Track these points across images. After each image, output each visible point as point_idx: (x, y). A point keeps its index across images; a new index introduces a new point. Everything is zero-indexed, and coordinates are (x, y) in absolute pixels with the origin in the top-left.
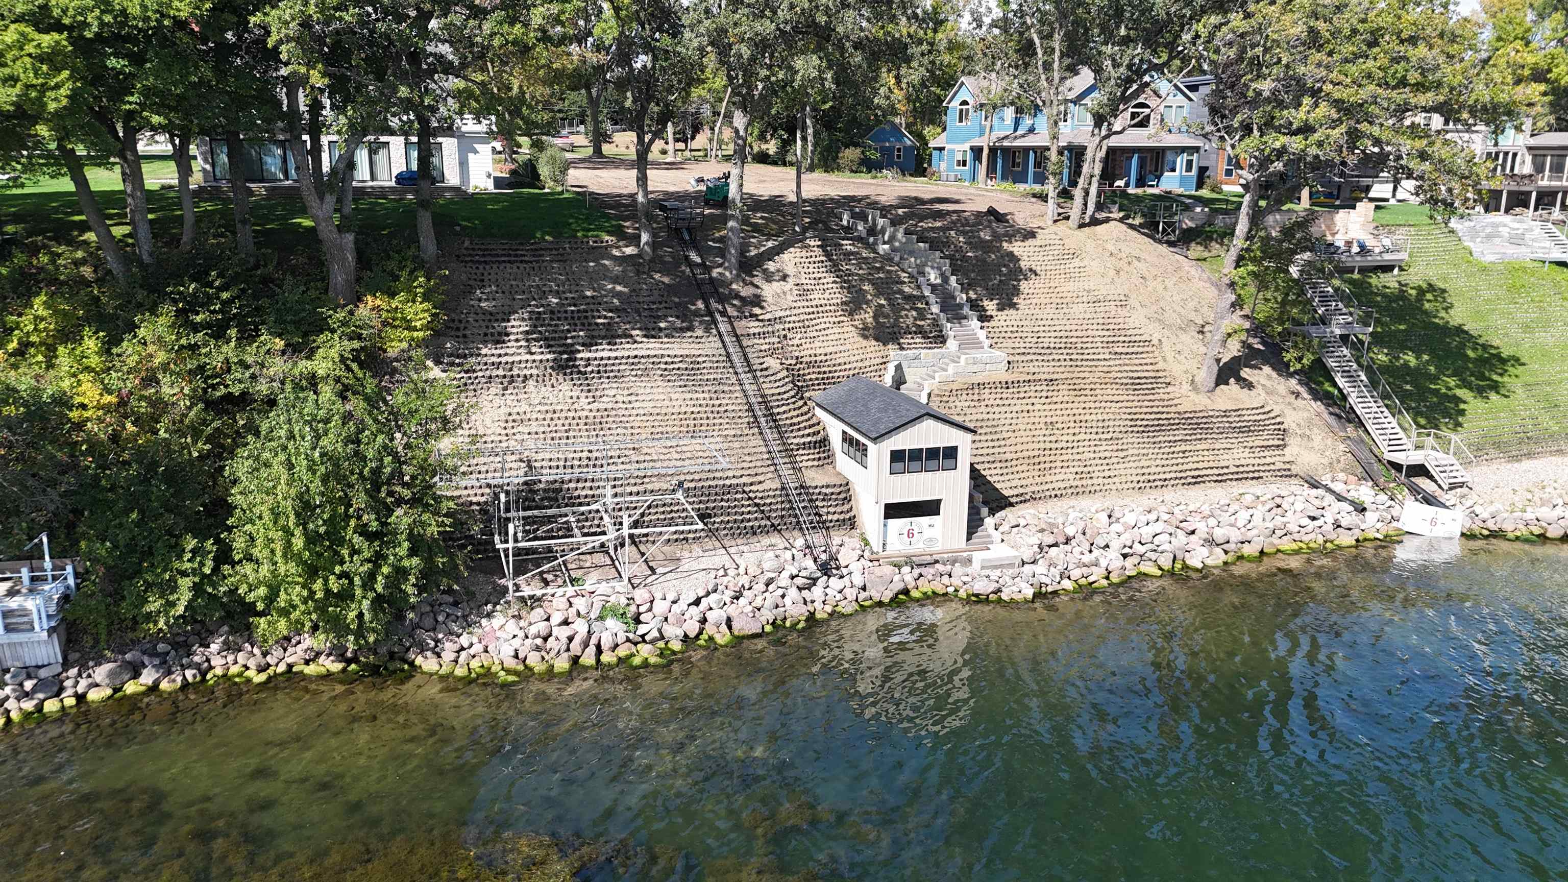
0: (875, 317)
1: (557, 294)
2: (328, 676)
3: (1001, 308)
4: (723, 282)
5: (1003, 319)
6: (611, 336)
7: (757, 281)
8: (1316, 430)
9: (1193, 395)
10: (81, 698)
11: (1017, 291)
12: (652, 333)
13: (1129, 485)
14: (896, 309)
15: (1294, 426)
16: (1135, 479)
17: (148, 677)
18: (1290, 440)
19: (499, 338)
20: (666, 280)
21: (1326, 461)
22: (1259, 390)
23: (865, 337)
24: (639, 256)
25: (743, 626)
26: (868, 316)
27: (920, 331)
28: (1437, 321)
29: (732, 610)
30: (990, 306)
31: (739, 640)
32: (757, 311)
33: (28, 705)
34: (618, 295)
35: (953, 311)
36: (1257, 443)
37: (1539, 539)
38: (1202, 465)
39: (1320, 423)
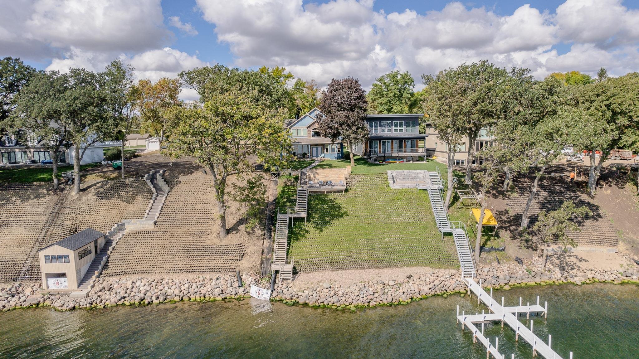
8: (256, 255)
9: (217, 239)
13: (166, 271)
15: (249, 252)
16: (169, 269)
18: (245, 258)
21: (250, 267)
36: (229, 258)
37: (296, 304)
38: (201, 265)
39: (260, 251)
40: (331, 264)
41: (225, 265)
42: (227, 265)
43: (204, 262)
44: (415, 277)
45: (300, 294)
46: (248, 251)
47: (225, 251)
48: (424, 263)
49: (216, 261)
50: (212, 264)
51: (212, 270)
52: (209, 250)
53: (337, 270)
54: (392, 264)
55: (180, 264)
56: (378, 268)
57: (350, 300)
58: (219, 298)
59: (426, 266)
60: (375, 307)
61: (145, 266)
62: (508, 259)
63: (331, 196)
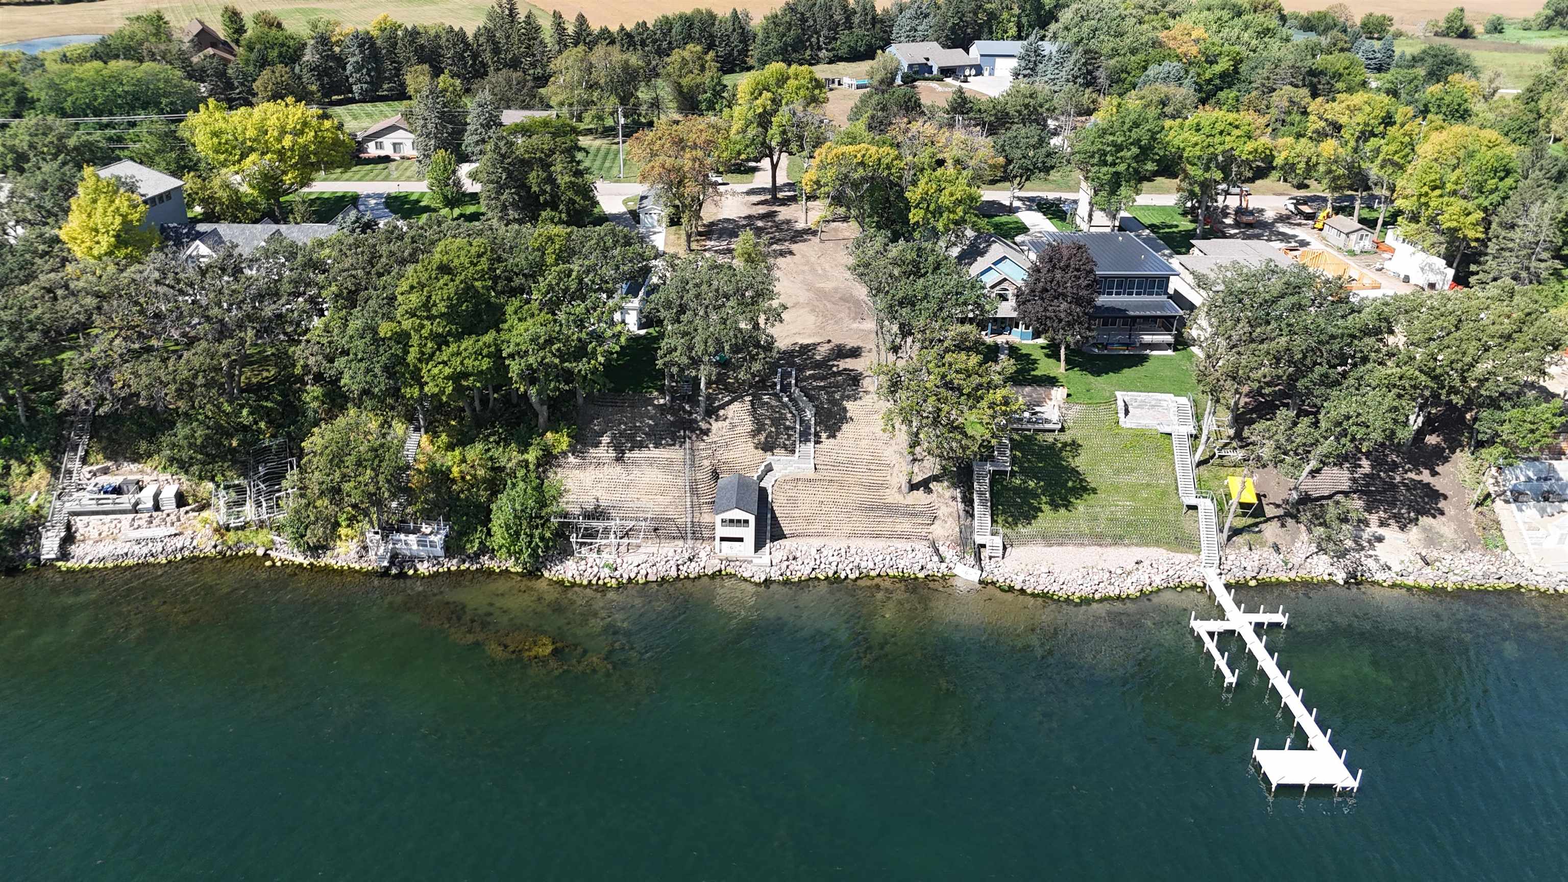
0: (766, 438)
1: (625, 424)
2: (517, 573)
3: (828, 437)
4: (696, 421)
5: (827, 443)
6: (641, 446)
7: (712, 421)
8: (951, 517)
9: (897, 495)
10: (449, 568)
11: (840, 428)
12: (657, 446)
14: (778, 433)
15: (941, 515)
17: (467, 565)
18: (936, 522)
19: (597, 445)
20: (672, 418)
21: (947, 534)
22: (934, 495)
23: (756, 448)
24: (665, 405)
25: (651, 578)
26: (762, 437)
27: (785, 447)
28: (1064, 463)
29: (649, 571)
30: (824, 435)
31: (647, 583)
32: (705, 438)
34: (649, 426)
35: (805, 437)
36: (918, 522)
37: (1011, 589)
38: (886, 529)
39: (956, 515)
40: (1044, 537)
41: (914, 530)
42: (918, 531)
43: (887, 524)
44: (1146, 563)
45: (1014, 577)
46: (940, 513)
47: (911, 513)
48: (1157, 543)
49: (905, 525)
50: (899, 528)
51: (900, 537)
52: (892, 510)
53: (1051, 545)
54: (1118, 540)
55: (860, 528)
56: (1101, 545)
57: (1073, 590)
58: (921, 575)
59: (1158, 546)
60: (1102, 600)
61: (818, 527)
62: (1263, 544)
63: (1040, 437)
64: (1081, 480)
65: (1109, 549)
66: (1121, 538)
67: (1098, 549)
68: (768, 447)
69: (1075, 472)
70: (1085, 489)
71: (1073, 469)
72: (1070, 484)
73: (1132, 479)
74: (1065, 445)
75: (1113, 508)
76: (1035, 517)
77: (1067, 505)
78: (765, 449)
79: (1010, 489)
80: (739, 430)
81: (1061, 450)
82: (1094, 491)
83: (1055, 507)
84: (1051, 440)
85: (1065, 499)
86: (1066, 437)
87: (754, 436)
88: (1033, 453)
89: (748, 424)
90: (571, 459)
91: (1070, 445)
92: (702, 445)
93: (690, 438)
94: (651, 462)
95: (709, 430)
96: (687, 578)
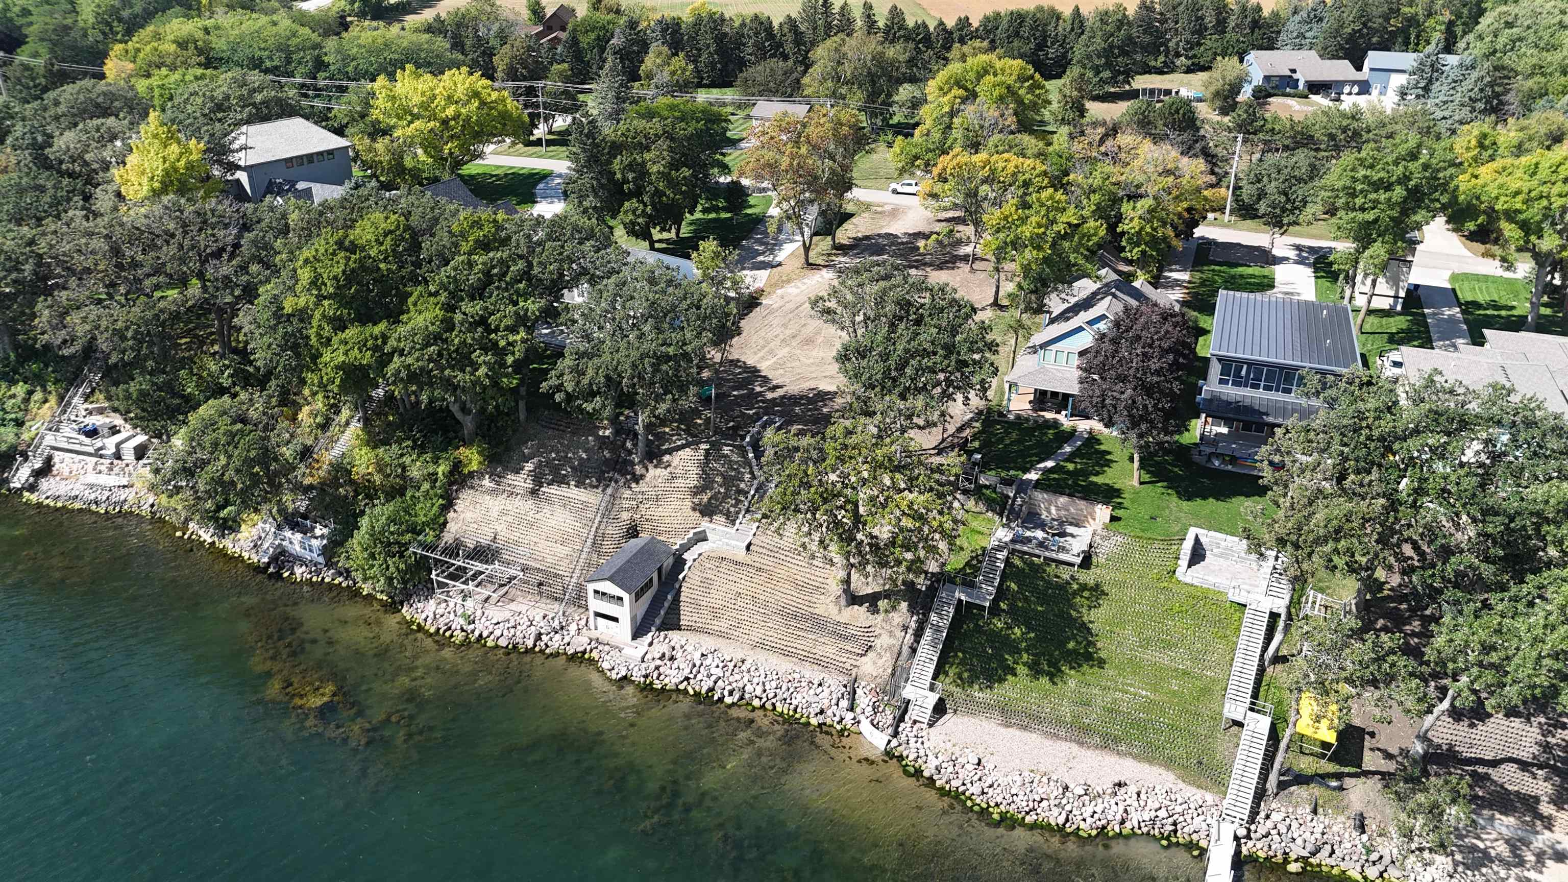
0: (710, 499)
1: (557, 452)
4: (633, 464)
7: (650, 467)
8: (888, 654)
9: (831, 606)
10: (323, 578)
12: (579, 485)
14: (726, 496)
15: (878, 646)
17: (341, 579)
18: (871, 654)
19: (518, 471)
20: (608, 456)
21: (874, 674)
22: (880, 617)
23: (694, 509)
24: (608, 437)
25: (503, 642)
26: (705, 498)
27: (728, 515)
28: (1074, 613)
31: (496, 646)
32: (634, 485)
33: (309, 576)
34: (581, 459)
35: (754, 507)
36: (846, 648)
37: (918, 773)
38: (802, 647)
39: (896, 651)
40: (1003, 711)
41: (837, 658)
42: (841, 659)
43: (807, 642)
44: (1132, 789)
45: (930, 758)
46: (878, 643)
47: (840, 634)
48: (1169, 763)
49: (828, 648)
50: (819, 650)
51: (817, 662)
52: (818, 624)
53: (1009, 726)
54: (1110, 743)
55: (773, 637)
56: (1081, 744)
57: (999, 800)
58: (814, 721)
59: (1167, 768)
60: (1034, 826)
61: (722, 625)
62: (1341, 809)
63: (1051, 569)
64: (1090, 643)
65: (1089, 753)
66: (1117, 740)
67: (1075, 747)
68: (707, 511)
69: (1085, 629)
70: (1089, 657)
71: (1084, 624)
72: (1071, 645)
73: (1163, 658)
74: (1084, 587)
75: (1118, 695)
76: (1001, 680)
77: (1054, 675)
78: (703, 513)
79: (985, 633)
80: (680, 483)
81: (1075, 593)
82: (1101, 663)
83: (1036, 671)
84: (1066, 577)
85: (1054, 664)
86: (1088, 577)
87: (696, 494)
88: (1035, 590)
89: (693, 480)
90: (486, 482)
91: (1092, 589)
92: (627, 493)
93: (616, 482)
94: (566, 503)
95: (642, 477)
96: (542, 651)
